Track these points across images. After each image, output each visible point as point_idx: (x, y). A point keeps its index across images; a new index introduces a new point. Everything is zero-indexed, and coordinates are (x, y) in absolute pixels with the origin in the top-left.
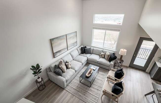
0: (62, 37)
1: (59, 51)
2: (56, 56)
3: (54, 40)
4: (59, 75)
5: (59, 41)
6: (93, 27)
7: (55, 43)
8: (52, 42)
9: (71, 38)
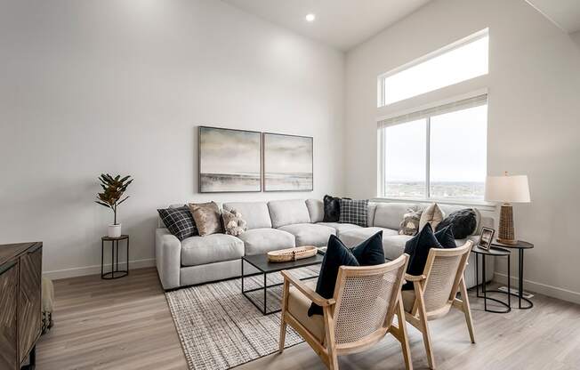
0: (241, 135)
1: (224, 178)
2: (205, 189)
3: (212, 133)
4: (173, 234)
5: (229, 144)
6: (379, 119)
7: (212, 144)
8: (203, 137)
9: (282, 149)
